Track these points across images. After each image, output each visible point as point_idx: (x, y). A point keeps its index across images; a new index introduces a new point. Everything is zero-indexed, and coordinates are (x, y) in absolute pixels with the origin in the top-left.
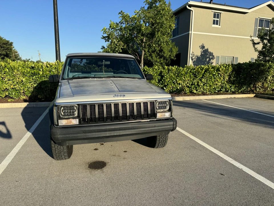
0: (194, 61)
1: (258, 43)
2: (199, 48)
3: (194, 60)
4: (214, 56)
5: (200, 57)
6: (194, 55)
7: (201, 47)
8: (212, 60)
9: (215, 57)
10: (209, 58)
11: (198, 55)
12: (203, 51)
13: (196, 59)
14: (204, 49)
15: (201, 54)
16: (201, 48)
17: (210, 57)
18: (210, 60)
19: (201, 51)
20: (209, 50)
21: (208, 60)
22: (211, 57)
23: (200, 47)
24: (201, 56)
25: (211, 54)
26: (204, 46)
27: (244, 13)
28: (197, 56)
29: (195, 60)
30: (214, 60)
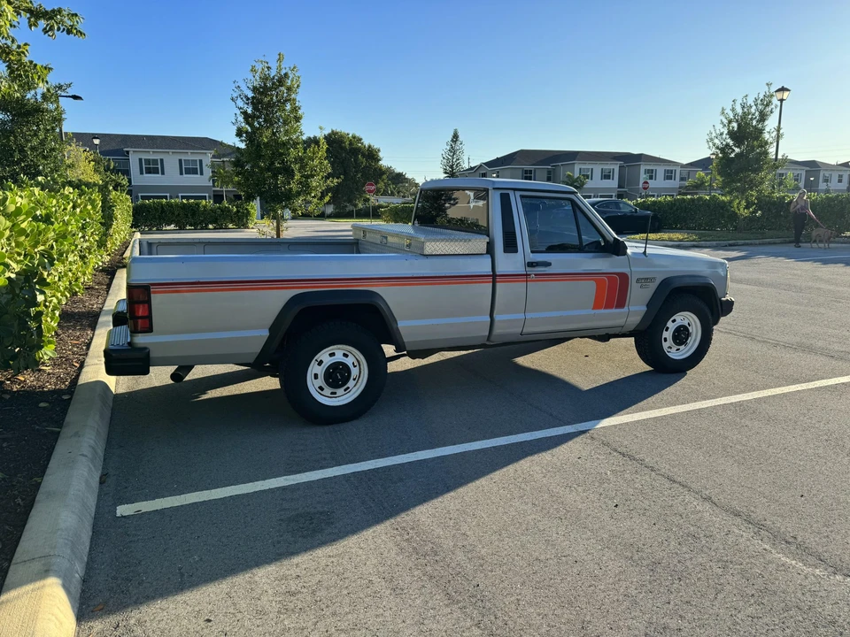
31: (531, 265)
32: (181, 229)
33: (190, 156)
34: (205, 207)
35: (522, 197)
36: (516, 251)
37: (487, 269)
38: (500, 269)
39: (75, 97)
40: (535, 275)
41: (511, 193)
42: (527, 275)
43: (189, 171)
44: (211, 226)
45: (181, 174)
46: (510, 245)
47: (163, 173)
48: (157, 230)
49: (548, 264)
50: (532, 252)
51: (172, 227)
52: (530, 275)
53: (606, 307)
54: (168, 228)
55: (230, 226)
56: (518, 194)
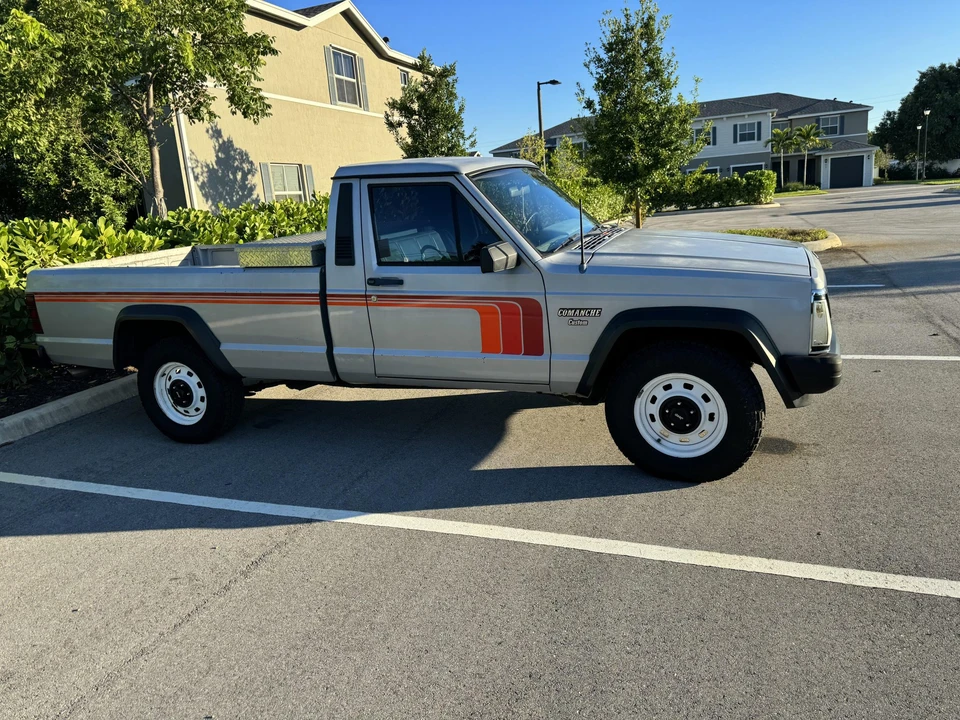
0: (203, 183)
1: (400, 124)
2: (207, 136)
3: (201, 179)
4: (251, 163)
5: (215, 167)
6: (198, 161)
7: (210, 131)
8: (249, 177)
9: (257, 165)
10: (242, 169)
11: (209, 162)
12: (220, 146)
13: (205, 175)
14: (221, 141)
15: (217, 156)
16: (212, 137)
17: (244, 165)
18: (244, 178)
19: (215, 148)
20: (237, 145)
21: (239, 176)
22: (246, 166)
23: (207, 131)
24: (217, 163)
25: (244, 157)
26: (219, 127)
27: (299, 27)
28: (207, 166)
29: (206, 180)
30: (256, 175)
31: (373, 282)
32: (681, 210)
33: (747, 119)
34: (709, 182)
35: (371, 187)
36: (352, 263)
37: (315, 287)
38: (331, 288)
39: (554, 82)
40: (378, 296)
41: (355, 183)
42: (366, 296)
43: (744, 138)
44: (716, 204)
45: (735, 141)
46: (345, 255)
47: (714, 144)
48: (657, 212)
49: (400, 282)
50: (380, 263)
51: (673, 208)
52: (370, 296)
53: (507, 351)
54: (668, 208)
55: (738, 203)
56: (366, 183)
